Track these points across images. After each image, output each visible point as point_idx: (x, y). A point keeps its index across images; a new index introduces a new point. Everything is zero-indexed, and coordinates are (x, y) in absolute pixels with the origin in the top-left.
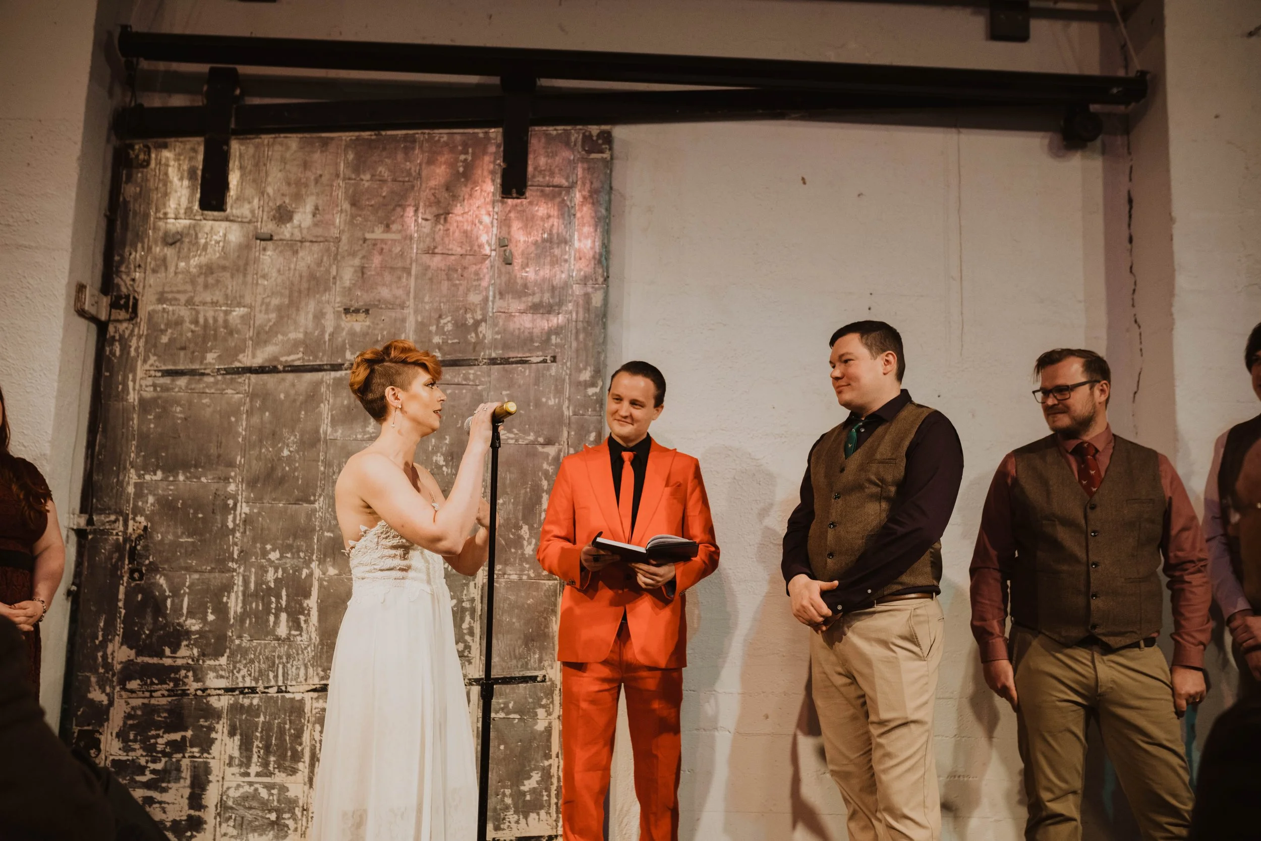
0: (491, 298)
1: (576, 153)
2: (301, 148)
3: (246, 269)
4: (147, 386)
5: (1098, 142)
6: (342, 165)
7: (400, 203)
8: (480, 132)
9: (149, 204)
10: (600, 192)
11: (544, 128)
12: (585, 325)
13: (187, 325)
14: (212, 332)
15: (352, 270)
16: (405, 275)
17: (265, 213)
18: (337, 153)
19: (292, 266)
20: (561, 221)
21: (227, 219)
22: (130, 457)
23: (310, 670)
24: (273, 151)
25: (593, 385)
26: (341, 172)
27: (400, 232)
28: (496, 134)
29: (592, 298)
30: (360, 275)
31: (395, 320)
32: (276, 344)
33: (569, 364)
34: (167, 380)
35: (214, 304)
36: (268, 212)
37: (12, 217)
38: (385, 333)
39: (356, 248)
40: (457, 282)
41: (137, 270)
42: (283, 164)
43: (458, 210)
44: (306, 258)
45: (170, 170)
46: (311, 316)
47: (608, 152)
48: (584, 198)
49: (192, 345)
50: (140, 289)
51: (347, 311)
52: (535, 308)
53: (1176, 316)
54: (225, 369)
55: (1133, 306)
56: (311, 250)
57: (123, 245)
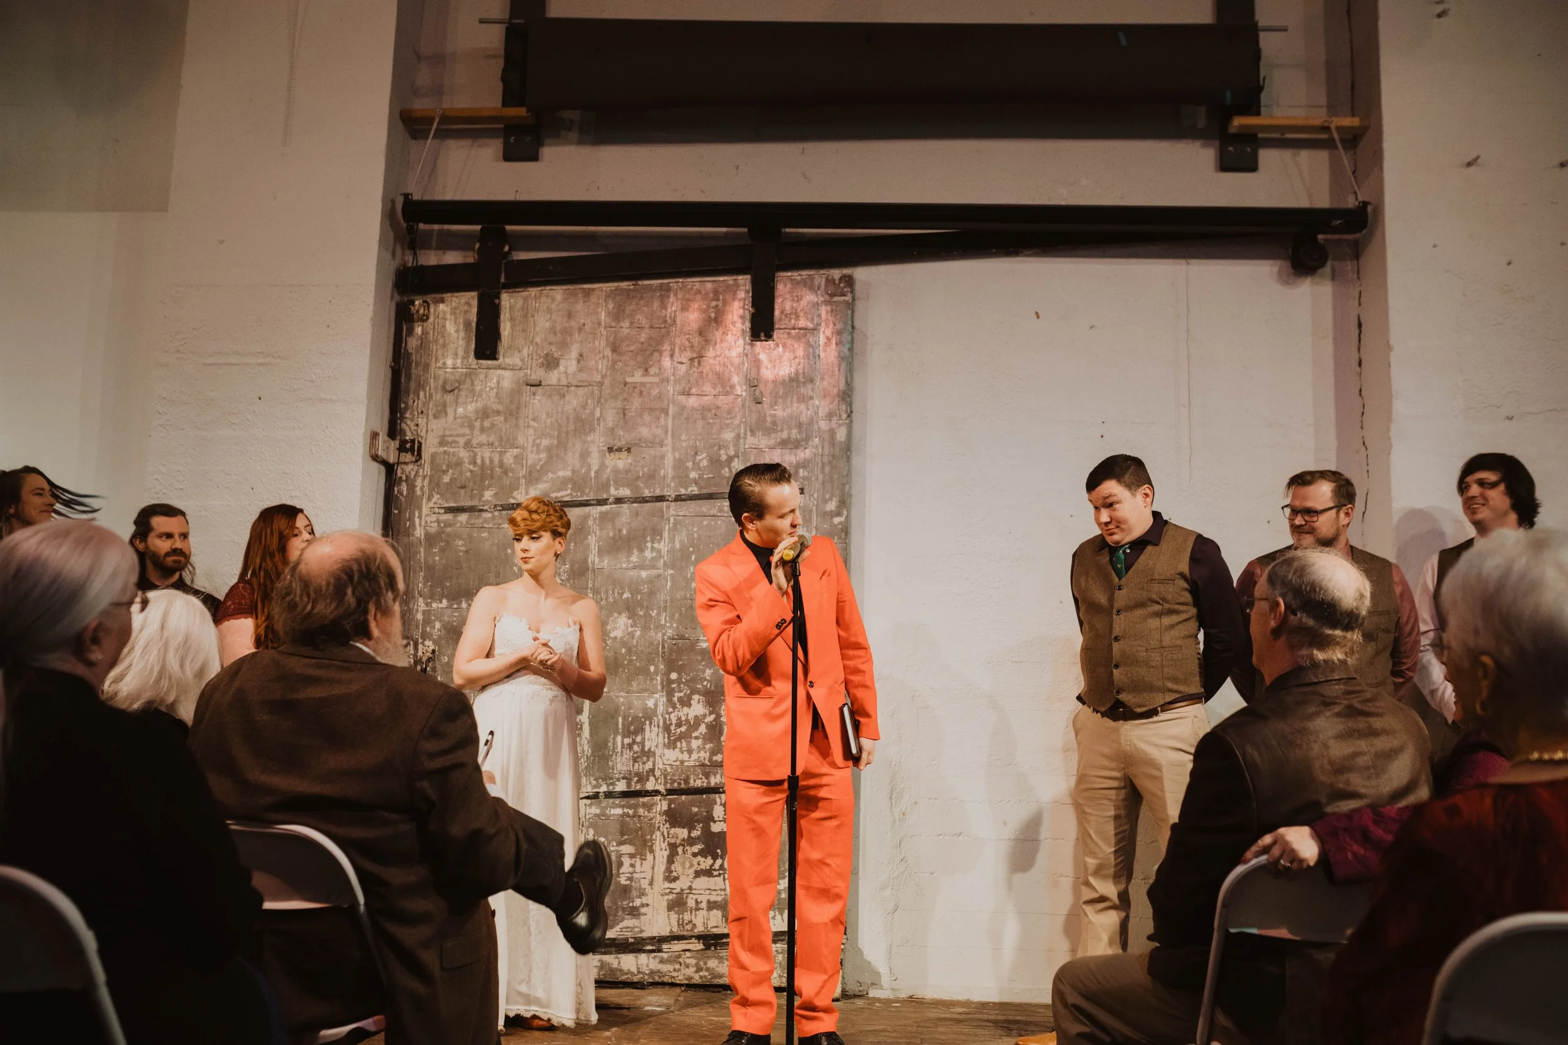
0: (742, 435)
1: (820, 297)
2: (565, 299)
3: (518, 413)
4: (431, 522)
5: (1327, 269)
6: (603, 314)
7: (657, 348)
8: (729, 279)
9: (429, 355)
10: (842, 333)
11: (789, 274)
12: (831, 458)
13: (467, 466)
14: (489, 472)
15: (614, 411)
16: (663, 415)
17: (534, 361)
18: (599, 303)
19: (560, 410)
20: (806, 361)
21: (500, 368)
22: (418, 587)
23: (584, 780)
24: (540, 303)
25: (839, 514)
26: (603, 321)
27: (657, 375)
28: (744, 281)
29: (836, 434)
30: (622, 416)
31: (655, 457)
32: (547, 482)
33: (816, 495)
34: (449, 516)
35: (490, 445)
36: (537, 360)
37: (316, 374)
38: (646, 469)
39: (617, 391)
40: (711, 421)
41: (420, 416)
42: (549, 315)
43: (710, 353)
44: (573, 401)
45: (448, 323)
46: (577, 455)
47: (849, 294)
48: (828, 338)
49: (471, 484)
50: (423, 434)
51: (610, 450)
52: (783, 444)
53: (1393, 441)
54: (501, 506)
55: (1362, 427)
56: (576, 394)
57: (408, 393)
